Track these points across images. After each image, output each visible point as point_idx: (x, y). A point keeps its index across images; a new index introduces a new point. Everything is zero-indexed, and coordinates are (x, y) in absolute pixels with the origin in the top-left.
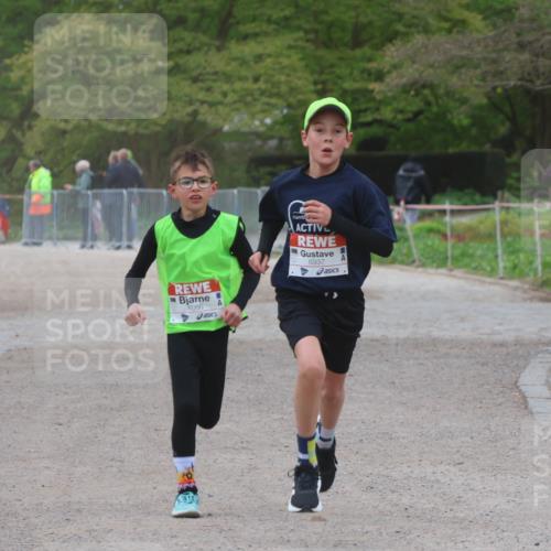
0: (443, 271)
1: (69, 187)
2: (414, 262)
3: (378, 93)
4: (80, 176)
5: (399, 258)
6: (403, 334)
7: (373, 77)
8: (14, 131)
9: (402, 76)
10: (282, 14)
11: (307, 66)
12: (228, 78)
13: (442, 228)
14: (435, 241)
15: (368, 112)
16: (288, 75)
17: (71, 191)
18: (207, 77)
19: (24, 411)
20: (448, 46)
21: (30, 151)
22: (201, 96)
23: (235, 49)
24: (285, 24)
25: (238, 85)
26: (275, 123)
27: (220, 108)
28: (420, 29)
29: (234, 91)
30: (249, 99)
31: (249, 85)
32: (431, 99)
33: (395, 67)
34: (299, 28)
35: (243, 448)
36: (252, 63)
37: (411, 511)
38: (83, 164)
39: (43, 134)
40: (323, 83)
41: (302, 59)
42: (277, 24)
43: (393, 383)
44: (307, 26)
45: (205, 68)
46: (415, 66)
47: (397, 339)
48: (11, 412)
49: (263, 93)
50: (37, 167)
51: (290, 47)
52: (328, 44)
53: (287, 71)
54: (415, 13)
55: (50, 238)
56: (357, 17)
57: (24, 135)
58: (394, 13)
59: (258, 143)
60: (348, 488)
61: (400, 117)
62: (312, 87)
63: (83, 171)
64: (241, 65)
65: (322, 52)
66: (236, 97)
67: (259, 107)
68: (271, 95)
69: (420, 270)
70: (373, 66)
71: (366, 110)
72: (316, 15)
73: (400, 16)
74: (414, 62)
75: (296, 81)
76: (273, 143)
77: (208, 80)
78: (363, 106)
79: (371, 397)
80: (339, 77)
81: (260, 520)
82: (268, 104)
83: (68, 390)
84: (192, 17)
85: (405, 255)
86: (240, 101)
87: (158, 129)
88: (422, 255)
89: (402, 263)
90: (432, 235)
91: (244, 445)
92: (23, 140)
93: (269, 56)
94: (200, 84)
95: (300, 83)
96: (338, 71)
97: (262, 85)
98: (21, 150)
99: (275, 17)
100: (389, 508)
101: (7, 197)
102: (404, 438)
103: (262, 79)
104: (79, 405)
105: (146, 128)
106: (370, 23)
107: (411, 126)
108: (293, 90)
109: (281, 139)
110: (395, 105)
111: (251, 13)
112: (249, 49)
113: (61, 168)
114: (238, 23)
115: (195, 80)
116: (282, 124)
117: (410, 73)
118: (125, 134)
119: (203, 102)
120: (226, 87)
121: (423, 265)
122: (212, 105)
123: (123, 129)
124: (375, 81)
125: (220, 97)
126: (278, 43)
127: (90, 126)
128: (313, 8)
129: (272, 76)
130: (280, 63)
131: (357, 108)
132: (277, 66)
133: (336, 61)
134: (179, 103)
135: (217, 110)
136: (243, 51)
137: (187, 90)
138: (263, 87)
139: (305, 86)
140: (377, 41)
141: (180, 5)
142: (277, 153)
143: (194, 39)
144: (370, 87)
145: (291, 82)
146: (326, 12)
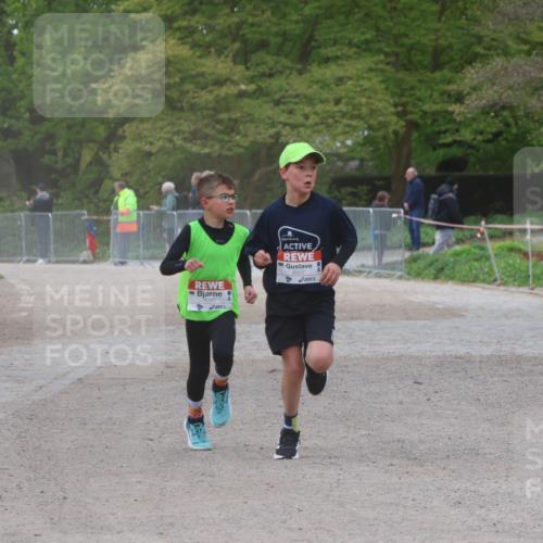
0: (525, 289)
1: (155, 208)
2: (495, 280)
3: (458, 114)
4: (166, 197)
5: (481, 277)
6: (487, 351)
7: (453, 99)
8: (101, 153)
9: (483, 98)
10: (363, 38)
11: (387, 88)
12: (310, 101)
13: (522, 247)
14: (517, 260)
15: (448, 134)
16: (369, 98)
17: (157, 211)
18: (288, 100)
19: (115, 427)
20: (527, 68)
21: (116, 173)
22: (283, 118)
23: (317, 72)
24: (365, 47)
25: (319, 107)
26: (356, 144)
27: (301, 129)
28: (500, 52)
29: (316, 113)
30: (331, 121)
31: (331, 107)
32: (511, 120)
33: (474, 89)
34: (380, 51)
35: (331, 463)
36: (333, 86)
37: (499, 526)
38: (168, 185)
39: (128, 157)
40: (404, 105)
41: (383, 81)
42: (359, 47)
43: (479, 400)
44: (386, 49)
45: (287, 91)
46: (495, 88)
47: (481, 356)
48: (103, 427)
49: (344, 115)
50: (122, 187)
51: (371, 70)
52: (408, 66)
53: (367, 93)
54: (495, 35)
55: (137, 258)
56: (437, 40)
57: (110, 158)
58: (474, 36)
59: (340, 164)
60: (435, 503)
61: (480, 138)
62: (393, 109)
63: (168, 192)
64: (322, 88)
65: (401, 75)
66: (317, 120)
67: (340, 129)
68: (352, 117)
69: (502, 288)
70: (452, 88)
71: (445, 132)
72: (397, 38)
73: (480, 39)
74: (493, 84)
75: (377, 103)
76: (354, 164)
77: (291, 102)
78: (443, 128)
79: (457, 413)
80: (419, 99)
81: (350, 534)
82: (349, 126)
83: (159, 407)
84: (275, 41)
85: (487, 273)
86: (322, 123)
87: (241, 150)
88: (503, 273)
89: (484, 281)
90: (513, 254)
91: (333, 460)
92: (109, 162)
93: (350, 78)
94: (282, 107)
95: (380, 105)
96: (418, 93)
97: (342, 107)
98: (108, 172)
99: (356, 40)
100: (477, 523)
101: (95, 217)
102: (491, 454)
103: (343, 101)
104: (169, 421)
105: (230, 150)
106: (450, 46)
107: (490, 146)
108: (372, 112)
109: (362, 160)
110: (475, 126)
111: (332, 36)
112: (330, 72)
113: (148, 189)
114: (319, 47)
115: (277, 103)
116: (363, 145)
117: (490, 94)
118: (209, 155)
119: (285, 124)
120: (307, 110)
121: (505, 284)
122: (294, 127)
123: (207, 150)
124: (455, 103)
125: (301, 119)
126: (359, 66)
127: (175, 148)
128: (394, 32)
129: (353, 98)
130: (361, 86)
131: (437, 129)
132: (358, 89)
133: (417, 84)
134: (262, 126)
135: (299, 133)
136: (325, 74)
137: (270, 113)
138: (344, 109)
139: (386, 109)
140: (457, 63)
141: (263, 29)
142: (358, 174)
143: (277, 62)
144: (450, 109)
145: (372, 104)
146: (406, 36)
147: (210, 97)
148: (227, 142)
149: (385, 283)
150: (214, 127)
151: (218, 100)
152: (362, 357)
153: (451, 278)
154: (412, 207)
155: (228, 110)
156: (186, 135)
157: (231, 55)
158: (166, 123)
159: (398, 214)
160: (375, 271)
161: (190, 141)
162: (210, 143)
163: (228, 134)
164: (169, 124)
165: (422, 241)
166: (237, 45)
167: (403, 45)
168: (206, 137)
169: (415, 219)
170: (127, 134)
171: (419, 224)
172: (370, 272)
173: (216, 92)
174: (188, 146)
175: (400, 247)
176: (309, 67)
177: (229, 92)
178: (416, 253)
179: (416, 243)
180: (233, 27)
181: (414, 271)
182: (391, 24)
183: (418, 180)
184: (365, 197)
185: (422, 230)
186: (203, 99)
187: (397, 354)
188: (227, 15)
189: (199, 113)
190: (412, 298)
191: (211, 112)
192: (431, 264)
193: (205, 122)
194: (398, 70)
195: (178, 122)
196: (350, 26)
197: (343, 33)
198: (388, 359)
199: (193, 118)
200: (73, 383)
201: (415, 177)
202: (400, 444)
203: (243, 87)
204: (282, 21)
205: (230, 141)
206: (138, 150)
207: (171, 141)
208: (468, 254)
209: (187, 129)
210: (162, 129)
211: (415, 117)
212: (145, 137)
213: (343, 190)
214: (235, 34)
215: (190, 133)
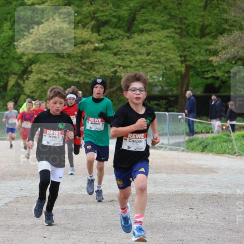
2: (235, 153)
3: (215, 62)
5: (227, 151)
6: (230, 192)
7: (212, 54)
8: (19, 81)
10: (162, 19)
12: (133, 53)
15: (209, 72)
16: (166, 52)
18: (121, 53)
19: (26, 230)
21: (27, 91)
22: (119, 63)
23: (137, 38)
25: (139, 57)
27: (128, 69)
28: (238, 28)
29: (136, 60)
30: (144, 64)
31: (144, 57)
33: (224, 48)
34: (172, 27)
36: (146, 45)
39: (34, 83)
40: (185, 56)
41: (173, 43)
42: (160, 24)
44: (176, 26)
45: (121, 48)
46: (235, 48)
47: (227, 194)
49: (152, 61)
53: (165, 50)
54: (235, 19)
56: (203, 21)
57: (24, 83)
58: (223, 19)
61: (226, 75)
62: (179, 59)
64: (140, 46)
65: (183, 40)
66: (137, 64)
67: (150, 69)
68: (156, 63)
69: (239, 157)
70: (210, 47)
71: (207, 72)
72: (181, 20)
73: (227, 21)
74: (234, 46)
75: (170, 55)
76: (158, 89)
77: (123, 54)
78: (206, 69)
80: (194, 54)
82: (154, 67)
84: (114, 20)
85: (231, 149)
86: (140, 66)
88: (240, 149)
89: (229, 153)
92: (24, 85)
94: (118, 56)
95: (172, 56)
96: (193, 50)
98: (23, 91)
99: (158, 20)
103: (151, 54)
105: (90, 80)
106: (210, 25)
108: (168, 60)
110: (223, 69)
112: (145, 37)
115: (116, 54)
117: (232, 51)
118: (78, 82)
119: (120, 66)
120: (132, 58)
121: (240, 155)
122: (125, 67)
123: (77, 80)
124: (213, 56)
125: (129, 64)
126: (160, 34)
127: (59, 78)
128: (180, 16)
129: (157, 52)
130: (161, 46)
131: (203, 70)
132: (159, 47)
133: (192, 45)
134: (107, 66)
135: (127, 70)
136: (142, 39)
137: (112, 59)
138: (152, 58)
139: (175, 58)
140: (214, 34)
141: (107, 13)
142: (160, 94)
143: (116, 32)
144: (211, 59)
145: (167, 56)
146: (186, 19)
147: (79, 51)
148: (88, 75)
149: (174, 154)
150: (81, 68)
151: (83, 52)
152: (162, 194)
153: (211, 152)
154: (190, 112)
155: (88, 57)
156: (66, 71)
157: (90, 27)
158: (55, 64)
159: (182, 116)
160: (170, 147)
161: (68, 74)
162: (79, 75)
163: (89, 71)
164: (56, 65)
165: (195, 131)
166: (93, 22)
167: (185, 24)
168: (77, 72)
169: (191, 119)
170: (33, 70)
171: (193, 121)
172: (166, 148)
173: (82, 48)
174: (66, 77)
175: (183, 134)
176: (133, 35)
177: (90, 48)
178: (191, 137)
179: (192, 132)
180: (92, 12)
181: (190, 147)
182: (178, 12)
183: (193, 98)
184: (164, 107)
185: (195, 125)
186: (75, 51)
187: (180, 193)
188: (89, 6)
189: (73, 59)
190: (189, 162)
191: (79, 58)
192: (200, 144)
193: (76, 64)
194: (181, 38)
195: (61, 64)
196: (155, 13)
197: (152, 17)
198: (175, 195)
199: (69, 61)
200: (2, 206)
201: (191, 96)
202: (181, 242)
203: (97, 45)
204: (119, 10)
205: (89, 75)
206: (39, 79)
207: (57, 74)
208: (220, 138)
209: (66, 68)
210: (53, 67)
211: (191, 63)
212: (43, 72)
213: (152, 102)
214: (93, 16)
215: (68, 70)
